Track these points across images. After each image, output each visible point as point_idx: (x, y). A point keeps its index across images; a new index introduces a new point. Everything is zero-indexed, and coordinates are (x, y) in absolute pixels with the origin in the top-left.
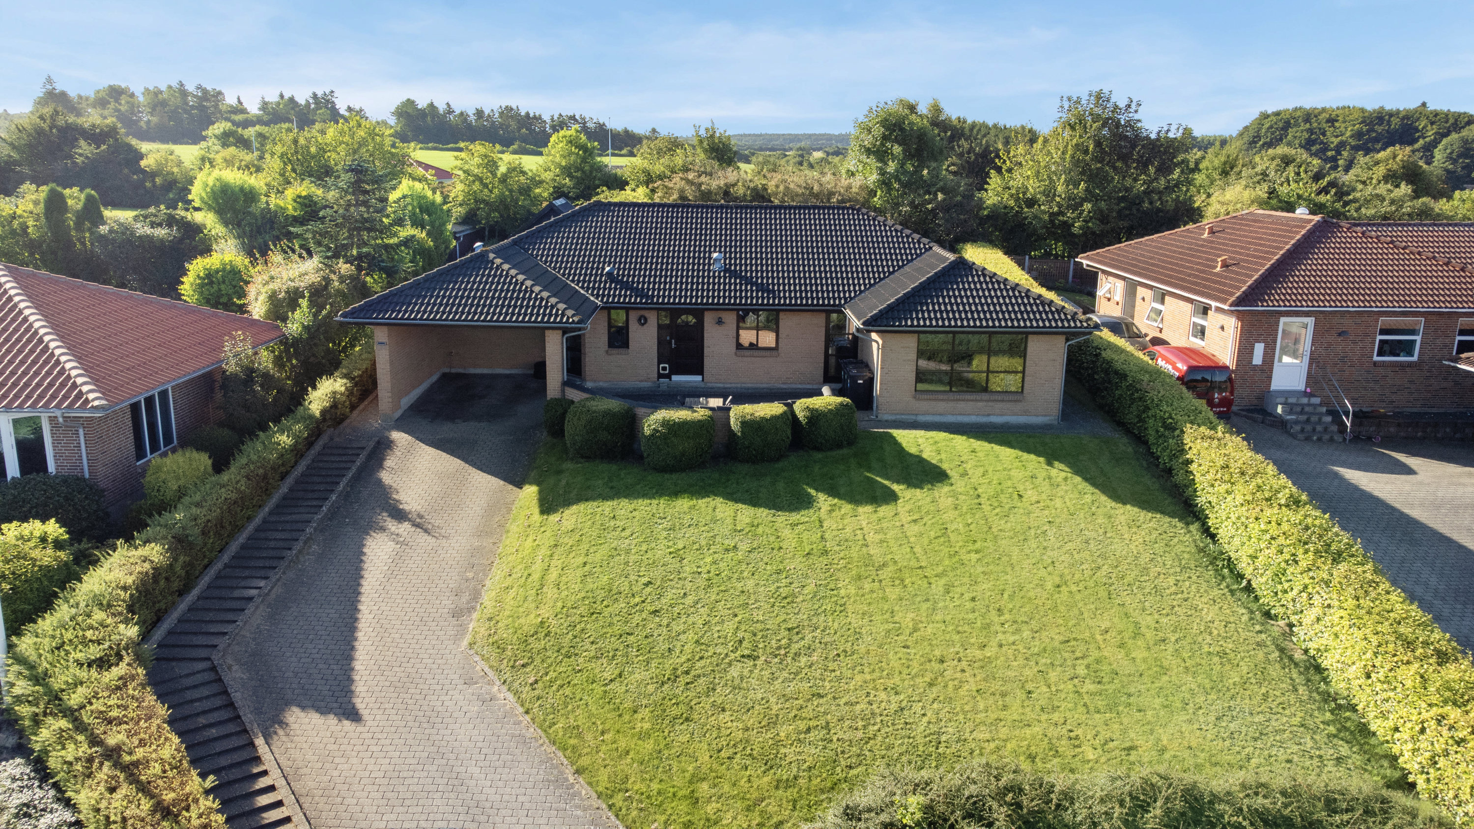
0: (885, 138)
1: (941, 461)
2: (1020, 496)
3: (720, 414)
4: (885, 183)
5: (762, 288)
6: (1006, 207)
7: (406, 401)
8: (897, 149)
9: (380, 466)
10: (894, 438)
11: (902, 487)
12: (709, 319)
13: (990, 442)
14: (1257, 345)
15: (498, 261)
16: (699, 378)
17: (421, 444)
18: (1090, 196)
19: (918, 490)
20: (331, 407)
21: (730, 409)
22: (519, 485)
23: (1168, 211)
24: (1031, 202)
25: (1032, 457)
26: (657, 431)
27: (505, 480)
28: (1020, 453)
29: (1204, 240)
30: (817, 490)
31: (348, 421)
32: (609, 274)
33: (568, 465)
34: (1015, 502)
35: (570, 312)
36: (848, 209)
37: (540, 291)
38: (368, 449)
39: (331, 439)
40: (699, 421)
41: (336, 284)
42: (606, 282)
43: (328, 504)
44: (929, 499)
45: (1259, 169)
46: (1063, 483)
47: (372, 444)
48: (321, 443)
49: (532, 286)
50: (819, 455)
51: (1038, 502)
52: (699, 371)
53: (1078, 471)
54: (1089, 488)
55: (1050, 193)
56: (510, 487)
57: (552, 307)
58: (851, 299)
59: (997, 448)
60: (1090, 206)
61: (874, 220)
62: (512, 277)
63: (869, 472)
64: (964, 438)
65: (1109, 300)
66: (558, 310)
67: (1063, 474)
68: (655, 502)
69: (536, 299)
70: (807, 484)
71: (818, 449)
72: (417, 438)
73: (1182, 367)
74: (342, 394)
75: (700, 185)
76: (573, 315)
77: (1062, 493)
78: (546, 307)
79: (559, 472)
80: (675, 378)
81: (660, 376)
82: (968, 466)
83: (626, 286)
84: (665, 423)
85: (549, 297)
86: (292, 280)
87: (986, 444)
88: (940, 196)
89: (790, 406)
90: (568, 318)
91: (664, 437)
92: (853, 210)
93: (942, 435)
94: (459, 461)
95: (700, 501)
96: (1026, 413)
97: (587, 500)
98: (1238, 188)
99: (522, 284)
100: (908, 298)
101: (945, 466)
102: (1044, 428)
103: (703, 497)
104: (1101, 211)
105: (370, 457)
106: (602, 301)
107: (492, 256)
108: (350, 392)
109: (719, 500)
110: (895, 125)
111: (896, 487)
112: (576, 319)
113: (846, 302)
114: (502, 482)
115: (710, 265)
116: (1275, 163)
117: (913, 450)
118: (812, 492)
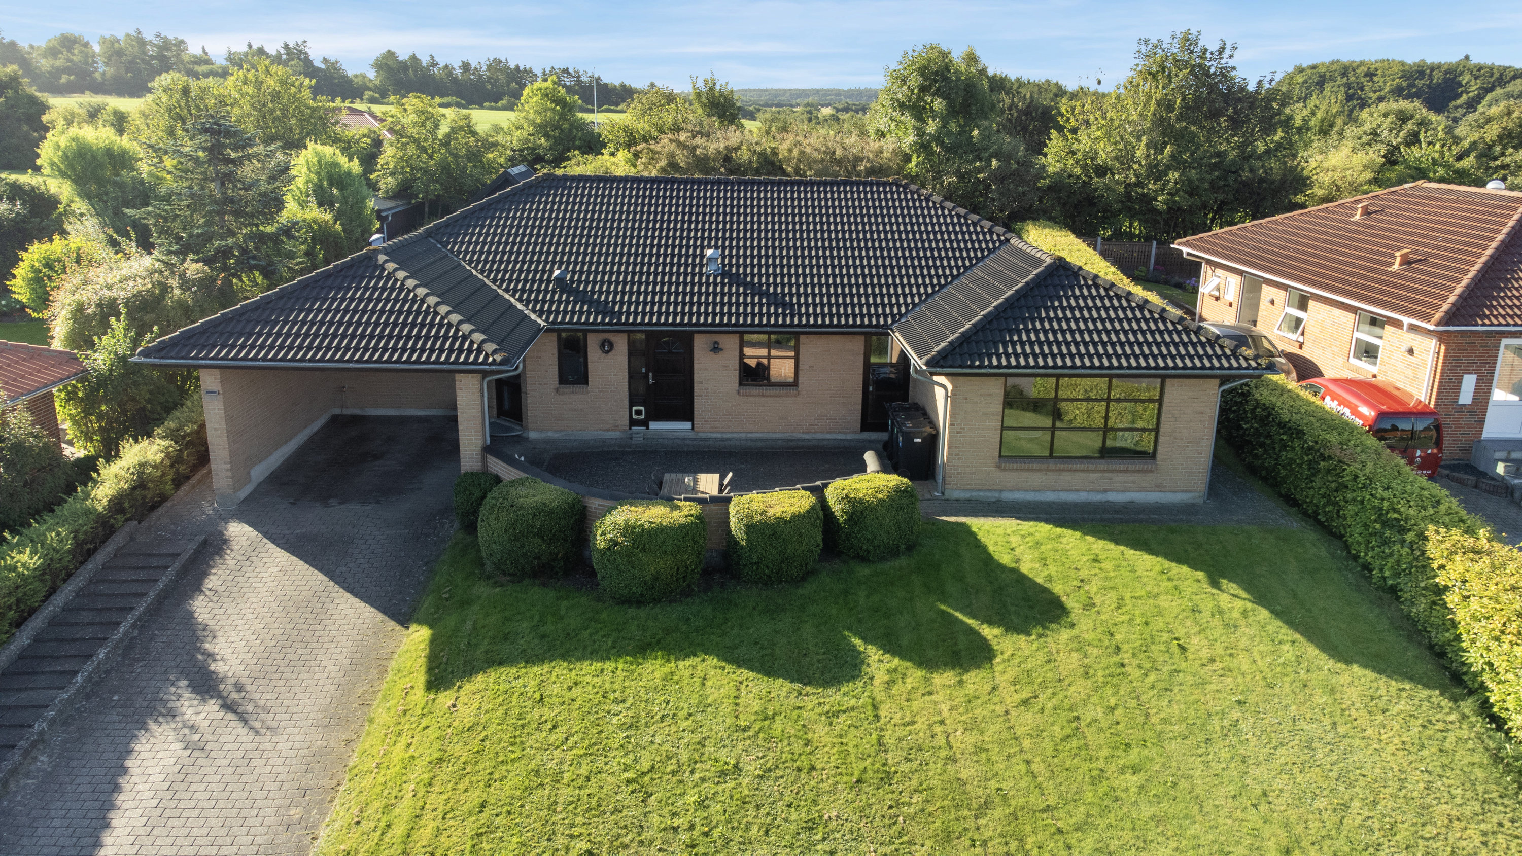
0: (923, 89)
1: (1049, 578)
2: (1183, 649)
3: (713, 507)
4: (923, 146)
5: (777, 301)
6: (1070, 176)
7: (260, 472)
8: (938, 104)
9: (197, 588)
10: (973, 535)
11: (996, 631)
12: (700, 344)
13: (1117, 543)
14: (1466, 377)
15: (391, 266)
16: (687, 425)
17: (270, 545)
18: (1176, 162)
19: (1023, 637)
20: (134, 488)
21: (728, 500)
22: (404, 620)
23: (1273, 182)
24: (1102, 171)
25: (1185, 569)
26: (616, 543)
27: (384, 612)
28: (1167, 564)
29: (1356, 223)
30: (865, 640)
31: (168, 504)
32: (560, 280)
33: (482, 590)
34: (1176, 660)
35: (490, 347)
36: (891, 184)
37: (448, 313)
38: (185, 557)
39: (132, 539)
40: (682, 527)
41: (177, 292)
42: (554, 292)
43: (89, 667)
44: (1041, 657)
45: (1367, 127)
46: (1242, 622)
47: (192, 547)
48: (109, 548)
49: (437, 304)
50: (864, 571)
51: (1212, 660)
52: (687, 414)
53: (1261, 598)
54: (1286, 633)
55: (1125, 159)
56: (392, 624)
57: (465, 338)
58: (901, 316)
59: (1130, 552)
60: (1177, 175)
61: (928, 200)
62: (409, 291)
63: (943, 602)
64: (1078, 534)
65: (1217, 299)
66: (472, 343)
67: (1239, 604)
68: (609, 666)
69: (441, 325)
70: (849, 629)
71: (863, 558)
72: (267, 535)
73: (1367, 412)
74: (155, 466)
75: (695, 148)
76: (495, 352)
77: (1244, 642)
78: (455, 338)
79: (465, 603)
80: (654, 425)
81: (633, 423)
82: (1093, 588)
83: (582, 297)
84: (629, 530)
85: (460, 322)
86: (109, 287)
87: (1112, 546)
88: (994, 163)
89: (819, 492)
90: (487, 356)
91: (628, 554)
92: (898, 186)
93: (1043, 529)
94: (320, 576)
95: (681, 664)
96: (1159, 488)
97: (501, 664)
98: (1345, 150)
99: (423, 301)
100: (990, 322)
101: (1058, 588)
102: (1188, 509)
103: (687, 656)
104: (1190, 181)
105: (184, 572)
106: (547, 320)
107: (382, 258)
108: (174, 460)
109: (712, 661)
110: (936, 73)
111: (988, 632)
112: (498, 358)
113: (894, 322)
114: (380, 616)
115: (702, 266)
116: (1389, 120)
117: (1005, 559)
118: (857, 642)
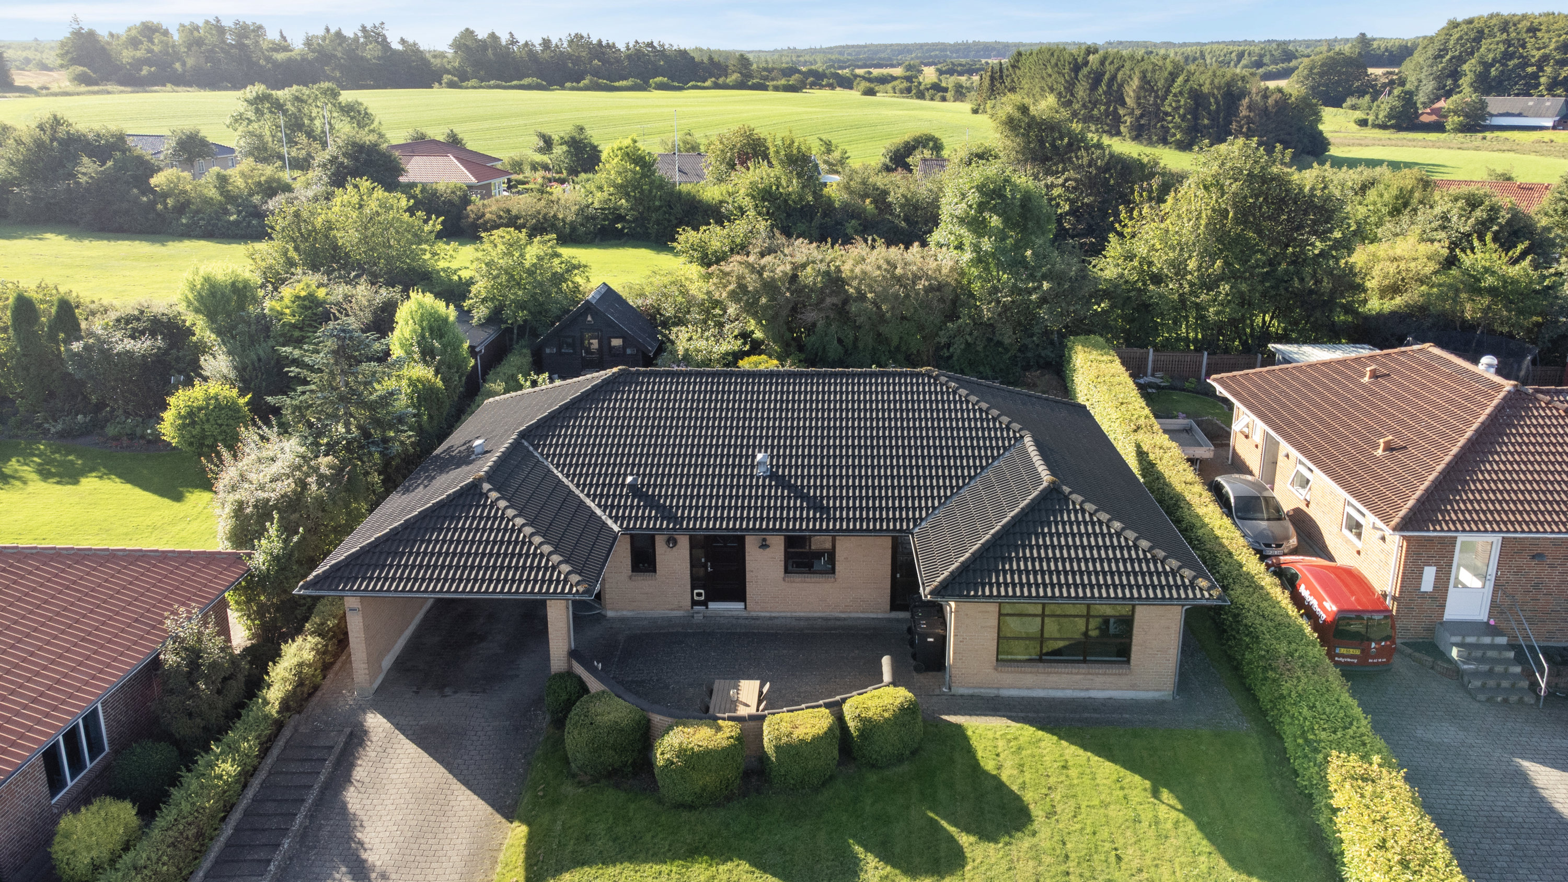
1: (1023, 786)
2: (1119, 858)
3: (752, 724)
4: (980, 259)
5: (816, 504)
7: (387, 660)
8: (995, 221)
9: (347, 779)
10: (966, 739)
11: (972, 839)
12: (751, 544)
13: (1085, 749)
14: (1426, 568)
15: (494, 495)
16: (740, 605)
17: (401, 736)
18: (1227, 274)
19: (992, 845)
20: (295, 688)
21: (762, 718)
22: (510, 815)
24: (1157, 278)
25: (1137, 778)
26: (672, 763)
27: (493, 806)
28: (1123, 772)
29: (1363, 386)
30: (865, 847)
31: (319, 693)
32: (632, 486)
33: (569, 789)
34: (1111, 870)
35: (575, 578)
36: (923, 375)
37: (541, 544)
38: (337, 750)
39: (296, 730)
40: (724, 749)
41: (314, 488)
42: (627, 497)
43: (278, 857)
44: (1004, 865)
46: (1172, 833)
47: (342, 739)
48: (281, 743)
49: (532, 535)
50: (872, 778)
51: (1140, 870)
52: (740, 595)
53: (1192, 809)
54: (1206, 846)
55: (1179, 269)
56: (498, 818)
57: (554, 568)
58: (922, 519)
59: (1095, 759)
60: (1227, 287)
62: (509, 520)
63: (931, 809)
64: (1055, 738)
65: (1247, 437)
66: (560, 573)
67: (1174, 814)
68: (665, 868)
69: (535, 555)
70: (854, 837)
71: (873, 766)
72: (398, 726)
73: (1331, 606)
74: (310, 666)
76: (578, 583)
77: (1170, 853)
78: (546, 568)
79: (555, 803)
80: (712, 605)
81: (694, 603)
82: (1056, 796)
83: (651, 502)
84: (682, 752)
85: (550, 554)
87: (1081, 752)
88: (1046, 285)
89: (836, 708)
90: (571, 586)
91: (681, 771)
92: (930, 377)
93: (1028, 732)
94: (443, 770)
95: (722, 868)
96: (1133, 687)
97: (583, 864)
99: (520, 531)
101: (1029, 796)
102: (1157, 707)
103: (724, 862)
104: (1241, 292)
105: (338, 763)
106: (621, 526)
107: (486, 486)
108: (321, 653)
109: (745, 866)
111: (965, 839)
112: (581, 589)
113: (915, 526)
114: (489, 809)
115: (753, 466)
117: (989, 765)
118: (858, 849)
